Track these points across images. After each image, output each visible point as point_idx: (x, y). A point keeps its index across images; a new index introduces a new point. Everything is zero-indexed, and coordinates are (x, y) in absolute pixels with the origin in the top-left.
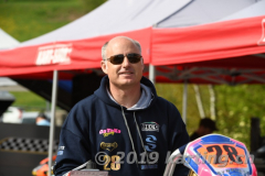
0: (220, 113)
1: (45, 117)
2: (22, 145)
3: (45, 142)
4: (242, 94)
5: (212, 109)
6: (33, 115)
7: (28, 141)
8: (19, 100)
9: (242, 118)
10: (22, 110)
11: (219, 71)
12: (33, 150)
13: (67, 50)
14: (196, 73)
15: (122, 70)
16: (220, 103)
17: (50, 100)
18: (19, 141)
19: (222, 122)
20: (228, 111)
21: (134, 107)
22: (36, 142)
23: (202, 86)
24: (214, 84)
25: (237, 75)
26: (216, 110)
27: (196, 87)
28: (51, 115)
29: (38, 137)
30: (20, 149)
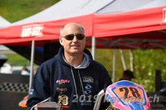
0: (136, 67)
1: (27, 70)
2: (12, 87)
3: (26, 86)
4: (150, 55)
5: (131, 65)
6: (19, 68)
7: (16, 85)
8: (10, 59)
9: (150, 70)
10: (12, 65)
11: (135, 41)
12: (19, 91)
13: (40, 28)
14: (121, 42)
15: (73, 44)
16: (136, 61)
17: (30, 59)
18: (11, 85)
19: (137, 73)
20: (141, 66)
21: (79, 67)
22: (21, 85)
23: (125, 50)
24: (132, 49)
25: (147, 43)
26: (134, 65)
27: (121, 51)
28: (30, 68)
29: (22, 82)
30: (11, 90)
